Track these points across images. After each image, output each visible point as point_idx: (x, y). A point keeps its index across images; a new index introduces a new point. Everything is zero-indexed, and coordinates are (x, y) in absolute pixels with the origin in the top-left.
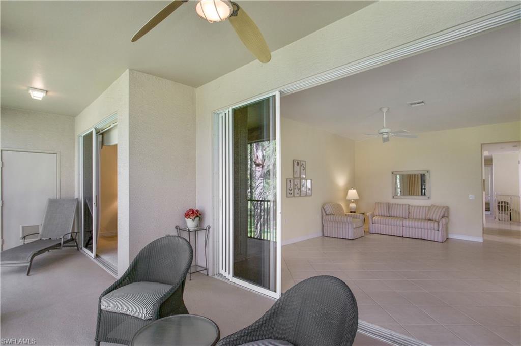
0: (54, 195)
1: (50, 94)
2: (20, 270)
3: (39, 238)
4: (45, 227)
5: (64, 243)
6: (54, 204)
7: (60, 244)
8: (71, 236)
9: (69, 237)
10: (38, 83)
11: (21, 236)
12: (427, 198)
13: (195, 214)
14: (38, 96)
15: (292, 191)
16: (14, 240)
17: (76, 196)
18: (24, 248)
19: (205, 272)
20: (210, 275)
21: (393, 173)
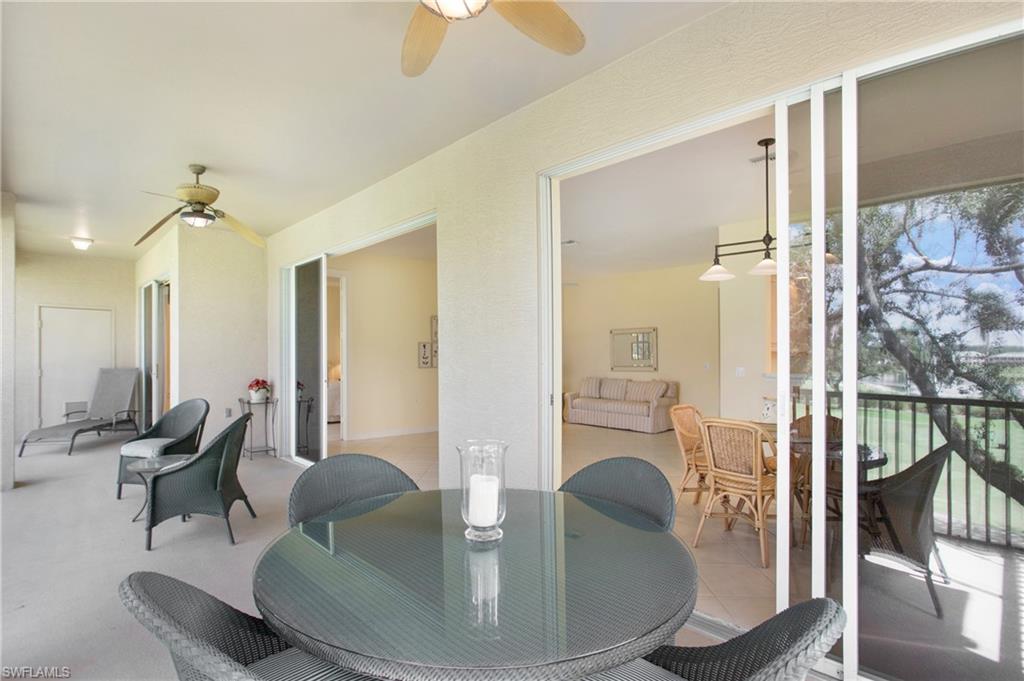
0: (108, 364)
1: (96, 242)
2: (60, 451)
3: (86, 418)
4: (94, 403)
5: (118, 423)
6: (107, 376)
7: (111, 424)
8: (129, 416)
9: (125, 416)
10: (83, 232)
11: (64, 412)
12: (652, 369)
13: (260, 384)
14: (82, 246)
15: (429, 360)
16: (55, 417)
17: (137, 366)
18: (67, 425)
19: (272, 453)
20: (278, 455)
21: (611, 332)
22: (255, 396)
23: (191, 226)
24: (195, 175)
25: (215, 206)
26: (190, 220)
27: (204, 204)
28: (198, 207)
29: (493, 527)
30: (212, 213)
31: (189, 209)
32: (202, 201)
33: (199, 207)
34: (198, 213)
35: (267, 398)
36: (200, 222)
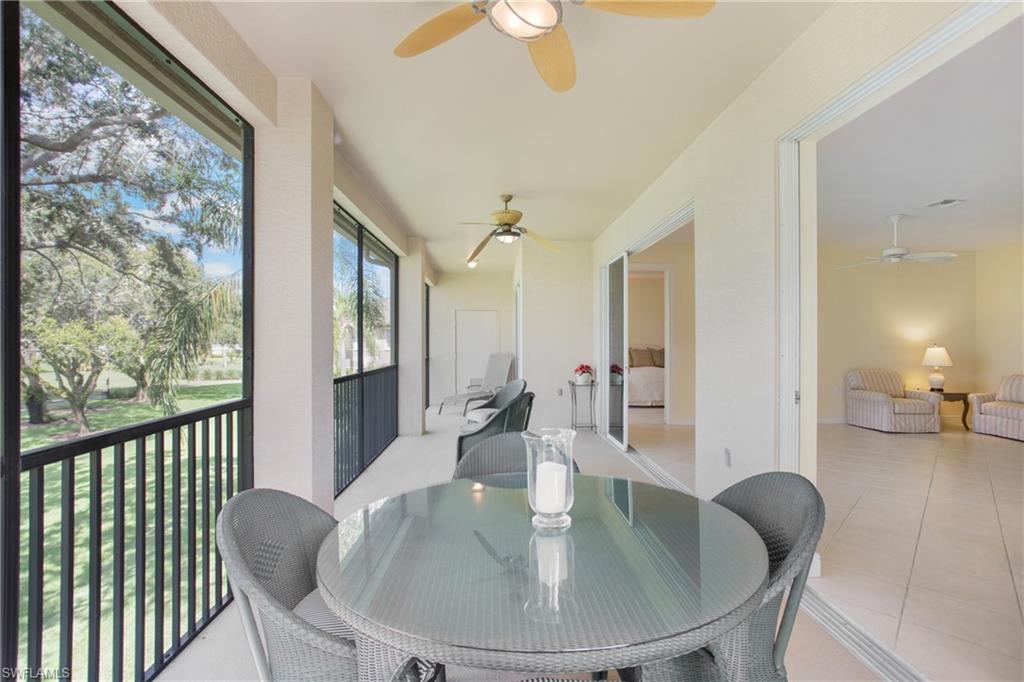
13: (584, 369)
19: (594, 429)
22: (581, 379)
23: (502, 243)
24: (504, 204)
25: (518, 225)
26: (502, 238)
27: (510, 225)
28: (506, 228)
29: (559, 515)
30: (518, 231)
31: (500, 230)
32: (509, 222)
33: (508, 228)
34: (508, 232)
35: (593, 381)
36: (508, 239)
